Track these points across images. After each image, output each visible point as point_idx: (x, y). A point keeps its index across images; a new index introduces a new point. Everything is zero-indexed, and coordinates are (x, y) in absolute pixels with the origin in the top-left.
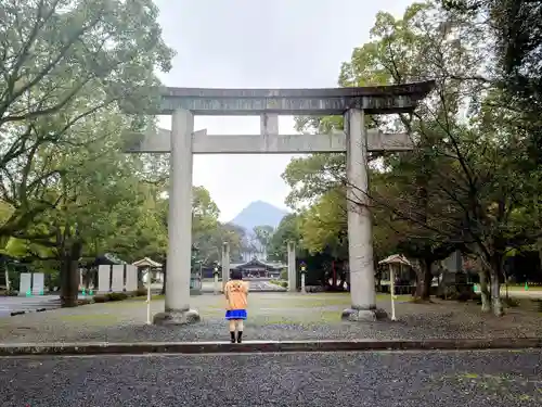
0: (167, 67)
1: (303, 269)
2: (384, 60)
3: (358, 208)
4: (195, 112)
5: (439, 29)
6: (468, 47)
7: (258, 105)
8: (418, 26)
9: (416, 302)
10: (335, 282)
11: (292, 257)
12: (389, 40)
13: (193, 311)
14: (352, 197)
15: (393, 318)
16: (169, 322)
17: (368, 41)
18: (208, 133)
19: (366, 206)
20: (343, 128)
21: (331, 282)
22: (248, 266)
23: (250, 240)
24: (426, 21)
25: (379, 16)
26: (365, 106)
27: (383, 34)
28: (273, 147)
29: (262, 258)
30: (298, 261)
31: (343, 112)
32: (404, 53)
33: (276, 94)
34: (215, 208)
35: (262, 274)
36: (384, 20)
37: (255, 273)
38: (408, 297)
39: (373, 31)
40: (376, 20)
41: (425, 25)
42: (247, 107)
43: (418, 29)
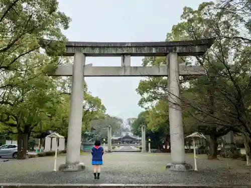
0: (66, 27)
1: (150, 140)
2: (189, 31)
3: (174, 106)
4: (86, 55)
5: (217, 15)
6: (232, 24)
7: (119, 51)
8: (205, 14)
9: (209, 159)
10: (166, 147)
11: (144, 134)
12: (190, 21)
13: (82, 164)
14: (171, 100)
15: (196, 169)
16: (67, 170)
17: (180, 22)
18: (93, 66)
19: (179, 105)
20: (166, 64)
21: (164, 147)
22: (124, 138)
23: (125, 125)
24: (210, 12)
25: (185, 9)
26: (178, 51)
27: (188, 18)
28: (128, 73)
29: (131, 134)
30: (147, 136)
31: (166, 54)
32: (199, 28)
33: (130, 45)
34: (103, 108)
35: (131, 142)
36: (187, 11)
37: (127, 142)
38: (205, 156)
39: (182, 16)
40: (183, 11)
41: (209, 13)
42: (114, 52)
43: (205, 16)
